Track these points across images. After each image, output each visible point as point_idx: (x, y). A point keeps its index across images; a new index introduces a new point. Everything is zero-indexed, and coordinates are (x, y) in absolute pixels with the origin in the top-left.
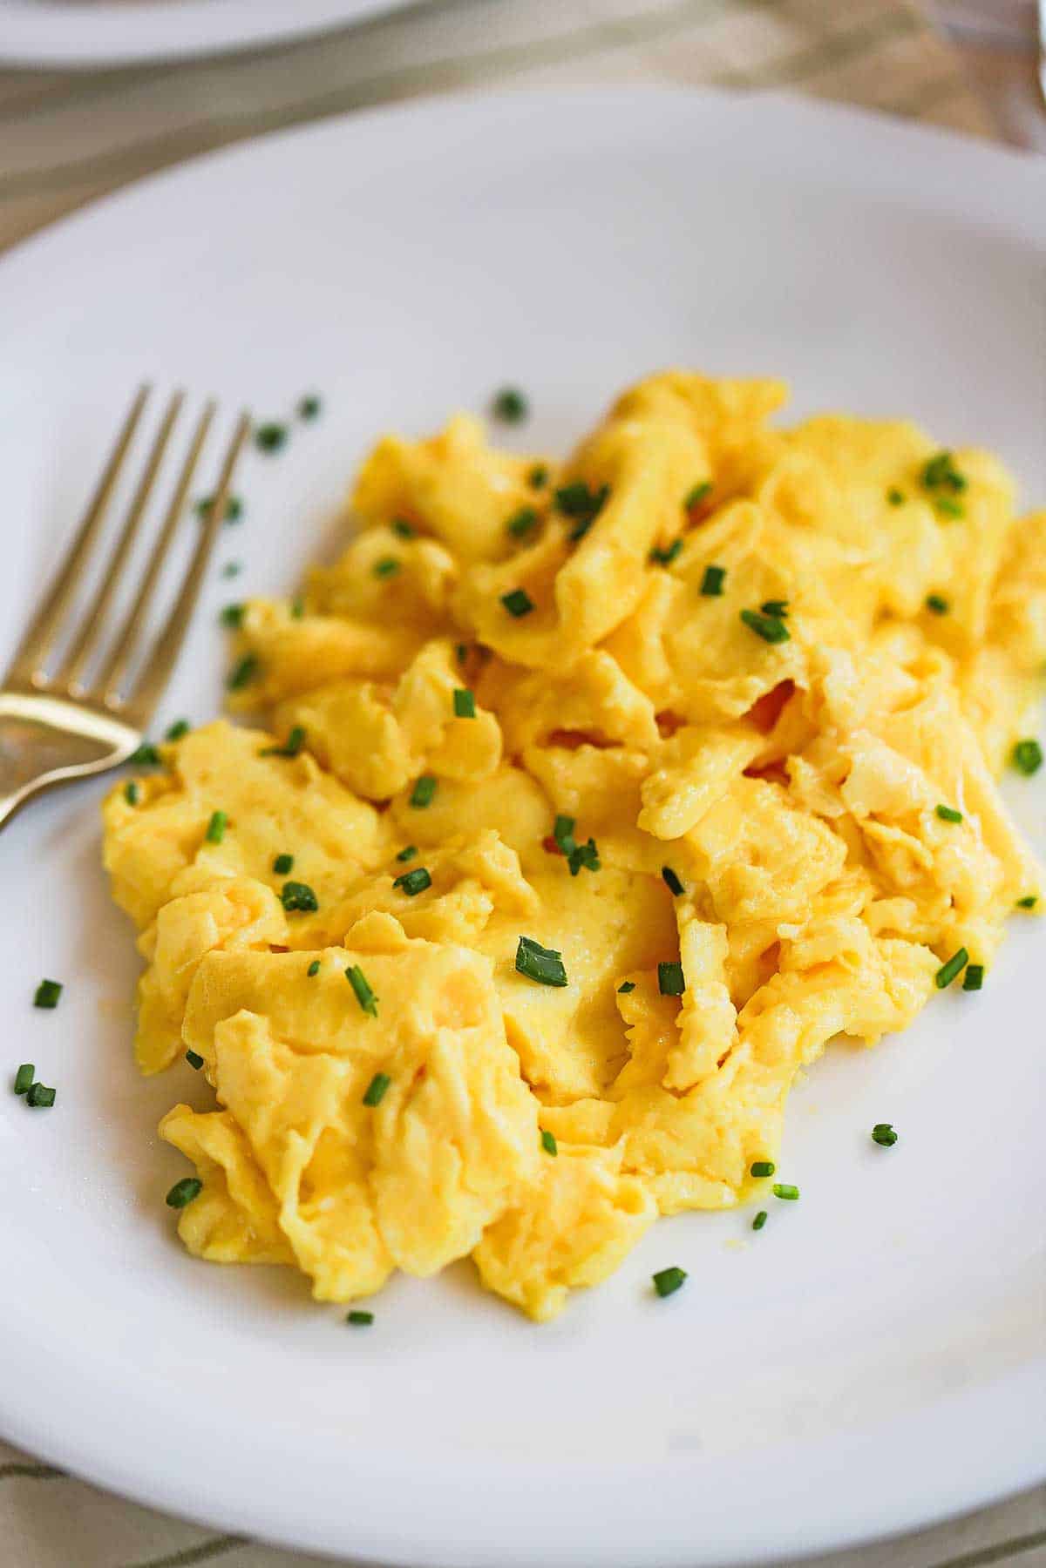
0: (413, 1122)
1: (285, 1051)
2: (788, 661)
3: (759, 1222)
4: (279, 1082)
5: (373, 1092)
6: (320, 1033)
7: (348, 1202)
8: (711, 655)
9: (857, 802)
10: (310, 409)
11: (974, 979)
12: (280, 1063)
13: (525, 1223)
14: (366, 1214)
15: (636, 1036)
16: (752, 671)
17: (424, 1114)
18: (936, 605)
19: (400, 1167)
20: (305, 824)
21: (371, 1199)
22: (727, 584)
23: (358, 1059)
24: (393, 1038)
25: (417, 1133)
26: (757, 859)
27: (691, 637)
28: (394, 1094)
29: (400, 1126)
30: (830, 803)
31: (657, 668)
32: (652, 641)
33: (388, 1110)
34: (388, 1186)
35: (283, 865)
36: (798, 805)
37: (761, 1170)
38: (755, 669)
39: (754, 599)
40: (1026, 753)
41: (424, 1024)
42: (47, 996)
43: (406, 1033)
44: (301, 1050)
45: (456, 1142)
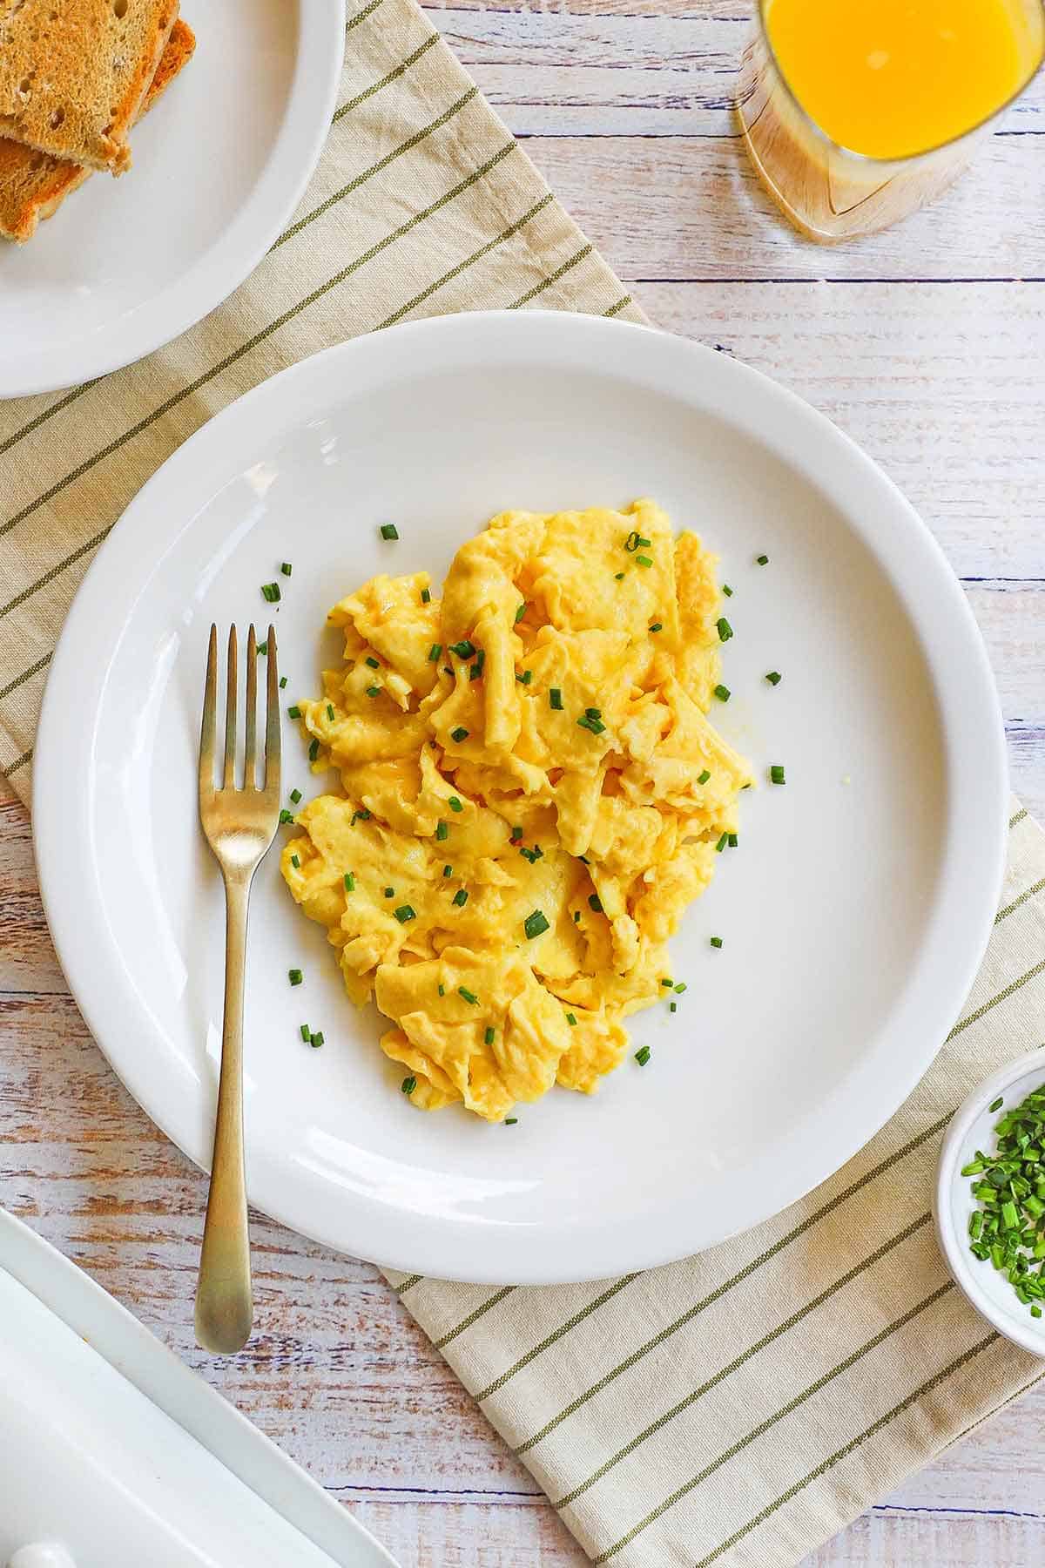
0: (512, 1047)
1: (440, 1027)
2: (609, 741)
3: (673, 1008)
4: (442, 1043)
5: (487, 1035)
6: (454, 1017)
7: (493, 1086)
8: (567, 740)
9: (660, 793)
10: (286, 569)
11: (733, 841)
12: (440, 1034)
13: (573, 1060)
14: (503, 1090)
15: (590, 937)
16: (591, 750)
17: (516, 1042)
18: (655, 628)
19: (513, 1070)
20: (393, 869)
21: (504, 1083)
22: (564, 700)
23: (477, 1021)
24: (489, 1010)
25: (517, 1054)
26: (622, 842)
27: (553, 732)
28: (498, 1035)
29: (507, 1051)
30: (648, 799)
31: (541, 751)
32: (535, 737)
33: (499, 1044)
34: (510, 1079)
35: (389, 893)
36: (632, 804)
37: (666, 983)
38: (594, 748)
39: (580, 706)
40: (720, 692)
41: (501, 1000)
42: (295, 977)
43: (495, 1007)
44: (447, 1024)
45: (536, 1053)
